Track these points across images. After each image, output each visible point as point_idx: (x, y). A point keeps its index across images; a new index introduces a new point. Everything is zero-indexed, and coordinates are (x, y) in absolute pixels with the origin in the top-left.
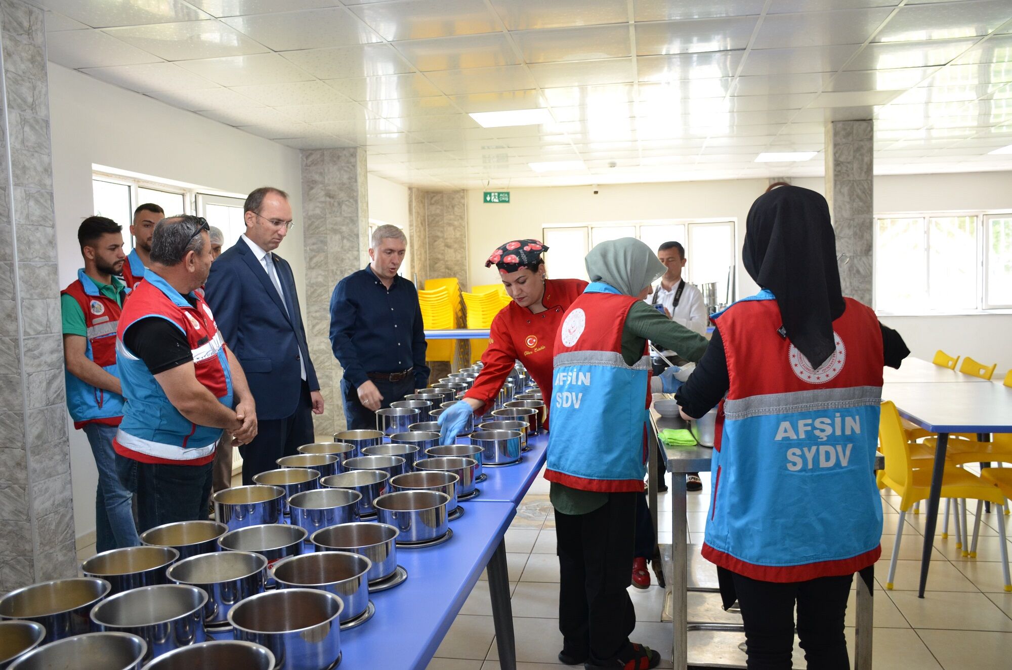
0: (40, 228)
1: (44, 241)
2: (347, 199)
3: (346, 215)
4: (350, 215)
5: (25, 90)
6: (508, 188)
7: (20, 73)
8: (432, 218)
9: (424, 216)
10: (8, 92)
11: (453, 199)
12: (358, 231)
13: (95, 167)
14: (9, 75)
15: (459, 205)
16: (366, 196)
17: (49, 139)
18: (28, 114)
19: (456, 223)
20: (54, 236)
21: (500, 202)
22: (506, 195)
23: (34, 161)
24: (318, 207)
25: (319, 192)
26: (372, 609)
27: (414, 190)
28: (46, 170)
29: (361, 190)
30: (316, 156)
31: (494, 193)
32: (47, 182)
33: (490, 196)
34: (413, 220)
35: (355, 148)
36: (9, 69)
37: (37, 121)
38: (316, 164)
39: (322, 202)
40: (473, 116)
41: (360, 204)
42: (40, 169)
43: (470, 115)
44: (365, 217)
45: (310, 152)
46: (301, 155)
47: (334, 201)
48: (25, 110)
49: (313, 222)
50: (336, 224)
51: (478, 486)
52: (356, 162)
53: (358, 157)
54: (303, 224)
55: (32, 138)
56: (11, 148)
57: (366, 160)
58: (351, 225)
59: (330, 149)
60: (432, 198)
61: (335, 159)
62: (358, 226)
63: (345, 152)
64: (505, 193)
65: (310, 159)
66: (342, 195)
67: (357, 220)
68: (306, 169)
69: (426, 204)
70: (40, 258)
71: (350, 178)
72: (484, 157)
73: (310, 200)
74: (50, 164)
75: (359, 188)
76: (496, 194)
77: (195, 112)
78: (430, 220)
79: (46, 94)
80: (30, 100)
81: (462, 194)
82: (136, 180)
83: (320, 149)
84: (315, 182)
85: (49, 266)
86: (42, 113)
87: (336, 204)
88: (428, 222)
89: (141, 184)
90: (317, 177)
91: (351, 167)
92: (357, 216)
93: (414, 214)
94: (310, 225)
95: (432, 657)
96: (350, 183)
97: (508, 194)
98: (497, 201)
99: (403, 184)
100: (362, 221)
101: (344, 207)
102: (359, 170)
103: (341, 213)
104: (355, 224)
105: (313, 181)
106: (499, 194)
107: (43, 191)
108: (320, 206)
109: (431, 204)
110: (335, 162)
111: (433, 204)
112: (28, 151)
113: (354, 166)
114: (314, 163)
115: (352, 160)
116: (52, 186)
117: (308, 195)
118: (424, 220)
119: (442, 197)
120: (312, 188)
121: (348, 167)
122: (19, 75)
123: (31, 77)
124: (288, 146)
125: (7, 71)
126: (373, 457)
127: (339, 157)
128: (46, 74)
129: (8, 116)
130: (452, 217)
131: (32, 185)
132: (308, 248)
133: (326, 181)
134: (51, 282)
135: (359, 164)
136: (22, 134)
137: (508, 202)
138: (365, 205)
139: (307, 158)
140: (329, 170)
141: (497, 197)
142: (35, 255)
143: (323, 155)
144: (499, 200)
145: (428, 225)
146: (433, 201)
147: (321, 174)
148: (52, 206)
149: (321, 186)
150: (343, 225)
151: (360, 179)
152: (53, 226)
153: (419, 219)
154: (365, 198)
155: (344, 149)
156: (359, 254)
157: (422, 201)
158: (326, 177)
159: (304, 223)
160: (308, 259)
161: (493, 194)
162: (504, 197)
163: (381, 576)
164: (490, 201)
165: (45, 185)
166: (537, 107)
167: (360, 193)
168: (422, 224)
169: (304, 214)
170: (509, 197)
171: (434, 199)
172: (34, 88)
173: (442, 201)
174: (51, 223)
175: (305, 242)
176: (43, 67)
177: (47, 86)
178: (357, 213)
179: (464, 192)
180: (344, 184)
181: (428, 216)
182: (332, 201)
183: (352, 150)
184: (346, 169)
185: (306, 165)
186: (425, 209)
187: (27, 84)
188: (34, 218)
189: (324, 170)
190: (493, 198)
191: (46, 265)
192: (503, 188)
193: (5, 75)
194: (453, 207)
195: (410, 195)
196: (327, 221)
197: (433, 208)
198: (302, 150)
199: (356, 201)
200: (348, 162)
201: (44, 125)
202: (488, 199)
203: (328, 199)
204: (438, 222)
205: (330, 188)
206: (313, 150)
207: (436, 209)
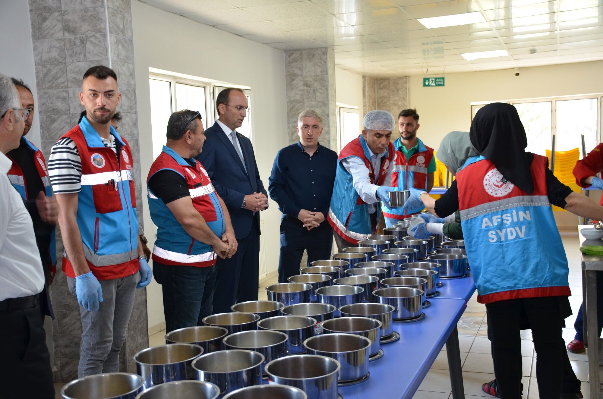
0: (129, 114)
1: (131, 124)
2: (321, 87)
3: (319, 100)
4: (322, 100)
5: (118, 20)
6: (443, 74)
7: (116, 8)
8: (381, 100)
9: (375, 99)
10: (109, 22)
11: (398, 84)
12: (329, 112)
13: (151, 69)
14: (109, 10)
15: (402, 89)
16: (334, 85)
17: (133, 53)
18: (121, 37)
19: (400, 103)
20: (136, 119)
21: (436, 85)
22: (442, 80)
23: (124, 69)
24: (298, 94)
25: (299, 82)
26: (382, 353)
27: (367, 78)
28: (131, 75)
29: (330, 80)
30: (296, 55)
31: (432, 78)
32: (132, 82)
33: (429, 81)
34: (366, 102)
35: (326, 48)
36: (110, 6)
37: (126, 41)
38: (296, 62)
39: (302, 90)
40: (421, 21)
41: (330, 91)
42: (128, 74)
43: (418, 20)
44: (334, 101)
45: (292, 52)
46: (285, 55)
47: (310, 90)
48: (119, 34)
49: (294, 106)
50: (312, 107)
51: (437, 290)
52: (327, 59)
53: (328, 55)
54: (286, 107)
55: (123, 53)
56: (111, 60)
57: (334, 57)
58: (323, 108)
59: (307, 49)
60: (381, 84)
61: (311, 57)
62: (329, 108)
63: (318, 51)
64: (441, 78)
65: (292, 58)
66: (316, 85)
67: (328, 104)
68: (289, 65)
69: (376, 89)
70: (129, 135)
71: (322, 71)
72: (424, 51)
73: (292, 89)
74: (133, 70)
75: (329, 78)
76: (434, 79)
77: (213, 26)
78: (379, 102)
79: (131, 22)
80: (121, 26)
81: (405, 80)
82: (174, 77)
83: (300, 50)
84: (295, 75)
85: (134, 140)
86: (128, 35)
87: (312, 92)
88: (377, 102)
89: (178, 80)
90: (297, 71)
91: (323, 62)
92: (328, 101)
93: (367, 97)
94: (292, 108)
95: (416, 390)
96: (322, 75)
97: (443, 78)
98: (434, 85)
99: (358, 73)
100: (332, 104)
101: (318, 94)
102: (329, 65)
103: (315, 98)
104: (326, 106)
105: (294, 74)
106: (436, 79)
107: (130, 89)
108: (300, 93)
109: (380, 89)
110: (311, 59)
111: (382, 89)
112: (121, 61)
113: (325, 62)
114: (295, 60)
115: (324, 57)
116: (135, 85)
117: (291, 85)
118: (375, 102)
119: (389, 83)
120: (293, 80)
121: (321, 63)
122: (115, 10)
123: (122, 10)
124: (276, 48)
125: (108, 8)
126: (365, 268)
127: (314, 55)
128: (130, 8)
129: (110, 39)
130: (397, 98)
131: (124, 85)
132: (291, 125)
133: (304, 74)
134: (135, 151)
135: (329, 60)
136: (117, 51)
137: (443, 85)
138: (333, 91)
139: (290, 56)
140: (306, 65)
141: (434, 82)
142: (126, 133)
143: (301, 54)
144: (436, 84)
145: (378, 105)
146: (381, 86)
147: (300, 69)
148: (135, 99)
149: (300, 78)
150: (317, 107)
151: (330, 72)
152: (136, 113)
153: (370, 101)
154: (333, 86)
155: (317, 49)
156: (329, 129)
157: (373, 87)
158: (304, 71)
159: (288, 106)
160: (291, 134)
161: (431, 80)
162: (440, 82)
163: (384, 335)
164: (429, 85)
165: (131, 85)
166: (468, 11)
167: (330, 83)
168: (373, 104)
169: (287, 100)
170: (444, 82)
171: (383, 85)
172: (124, 18)
173: (389, 86)
174: (135, 111)
175: (288, 120)
176: (128, 3)
177: (131, 16)
178: (328, 98)
179: (406, 79)
180: (317, 76)
181: (377, 98)
182: (309, 89)
183: (324, 50)
184: (319, 64)
185: (289, 62)
186: (375, 93)
187: (120, 16)
188: (125, 108)
189: (302, 65)
190: (430, 82)
191: (132, 139)
192: (439, 74)
193: (108, 10)
194: (397, 90)
195: (363, 82)
196: (305, 105)
197: (381, 92)
198: (286, 51)
199: (327, 89)
200: (321, 59)
201: (130, 43)
202: (427, 83)
203: (306, 88)
204: (385, 103)
205: (307, 79)
206: (294, 50)
207: (384, 93)
